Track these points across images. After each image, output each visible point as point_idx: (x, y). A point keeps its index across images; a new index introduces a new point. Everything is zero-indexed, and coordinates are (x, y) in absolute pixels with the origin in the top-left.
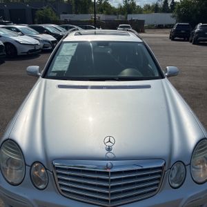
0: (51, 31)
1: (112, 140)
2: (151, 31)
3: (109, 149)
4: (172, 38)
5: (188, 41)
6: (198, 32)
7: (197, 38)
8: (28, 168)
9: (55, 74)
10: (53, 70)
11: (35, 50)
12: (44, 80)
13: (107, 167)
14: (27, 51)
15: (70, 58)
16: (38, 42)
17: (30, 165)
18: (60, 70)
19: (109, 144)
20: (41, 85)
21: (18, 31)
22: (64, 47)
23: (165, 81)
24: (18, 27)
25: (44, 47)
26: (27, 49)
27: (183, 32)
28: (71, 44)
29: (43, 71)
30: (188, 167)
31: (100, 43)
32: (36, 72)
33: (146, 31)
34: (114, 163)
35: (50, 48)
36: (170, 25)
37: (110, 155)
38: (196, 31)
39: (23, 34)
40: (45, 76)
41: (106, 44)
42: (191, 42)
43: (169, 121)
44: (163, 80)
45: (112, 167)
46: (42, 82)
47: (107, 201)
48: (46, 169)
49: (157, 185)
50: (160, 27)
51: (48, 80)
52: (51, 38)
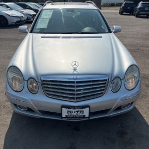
0: (32, 7)
1: (76, 64)
2: (106, 8)
3: (75, 69)
4: (121, 13)
5: (132, 15)
6: (140, 8)
7: (139, 12)
8: (26, 82)
9: (38, 31)
10: (37, 28)
11: (21, 21)
12: (31, 34)
13: (74, 79)
14: (15, 21)
15: (48, 20)
16: (23, 15)
17: (27, 80)
18: (42, 28)
19: (75, 66)
20: (29, 38)
21: (7, 7)
22: (44, 13)
23: (112, 35)
24: (7, 4)
25: (27, 19)
26: (15, 20)
27: (129, 8)
28: (49, 10)
29: (30, 29)
30: (123, 81)
31: (68, 10)
32: (26, 29)
33: (102, 8)
34: (78, 77)
35: (32, 20)
36: (120, 4)
37: (75, 72)
38: (138, 7)
39: (11, 9)
40: (32, 32)
41: (72, 10)
42: (134, 16)
43: (113, 55)
44: (111, 34)
45: (77, 79)
46: (30, 35)
47: (74, 98)
48: (37, 82)
49: (104, 90)
50: (112, 5)
51: (34, 34)
52: (32, 13)
